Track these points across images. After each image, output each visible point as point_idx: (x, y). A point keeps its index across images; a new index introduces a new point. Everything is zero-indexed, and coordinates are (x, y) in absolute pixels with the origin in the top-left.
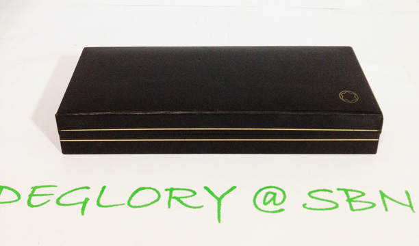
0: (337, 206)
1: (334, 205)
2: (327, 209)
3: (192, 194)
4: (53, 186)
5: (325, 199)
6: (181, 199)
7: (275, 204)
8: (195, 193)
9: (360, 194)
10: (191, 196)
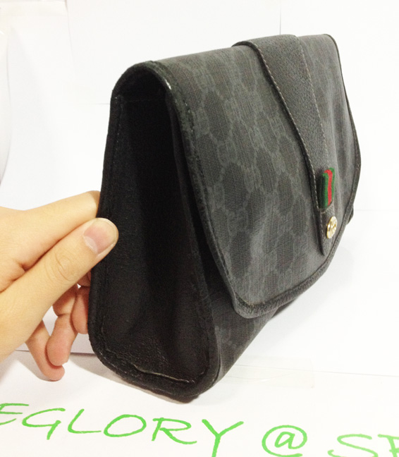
0: (376, 456)
3: (186, 426)
4: (24, 405)
5: (361, 446)
6: (171, 432)
7: (290, 447)
8: (189, 426)
10: (184, 429)
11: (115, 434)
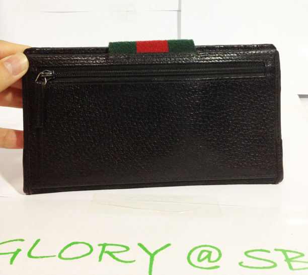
0: (275, 265)
1: (272, 264)
2: (264, 268)
3: (125, 249)
5: (262, 258)
6: (114, 254)
7: (209, 261)
8: (128, 249)
9: (299, 255)
10: (124, 251)
11: (68, 257)
